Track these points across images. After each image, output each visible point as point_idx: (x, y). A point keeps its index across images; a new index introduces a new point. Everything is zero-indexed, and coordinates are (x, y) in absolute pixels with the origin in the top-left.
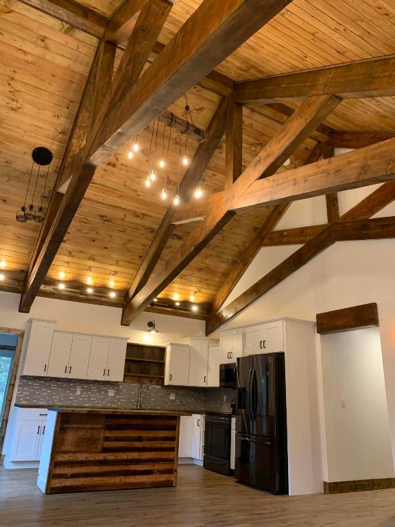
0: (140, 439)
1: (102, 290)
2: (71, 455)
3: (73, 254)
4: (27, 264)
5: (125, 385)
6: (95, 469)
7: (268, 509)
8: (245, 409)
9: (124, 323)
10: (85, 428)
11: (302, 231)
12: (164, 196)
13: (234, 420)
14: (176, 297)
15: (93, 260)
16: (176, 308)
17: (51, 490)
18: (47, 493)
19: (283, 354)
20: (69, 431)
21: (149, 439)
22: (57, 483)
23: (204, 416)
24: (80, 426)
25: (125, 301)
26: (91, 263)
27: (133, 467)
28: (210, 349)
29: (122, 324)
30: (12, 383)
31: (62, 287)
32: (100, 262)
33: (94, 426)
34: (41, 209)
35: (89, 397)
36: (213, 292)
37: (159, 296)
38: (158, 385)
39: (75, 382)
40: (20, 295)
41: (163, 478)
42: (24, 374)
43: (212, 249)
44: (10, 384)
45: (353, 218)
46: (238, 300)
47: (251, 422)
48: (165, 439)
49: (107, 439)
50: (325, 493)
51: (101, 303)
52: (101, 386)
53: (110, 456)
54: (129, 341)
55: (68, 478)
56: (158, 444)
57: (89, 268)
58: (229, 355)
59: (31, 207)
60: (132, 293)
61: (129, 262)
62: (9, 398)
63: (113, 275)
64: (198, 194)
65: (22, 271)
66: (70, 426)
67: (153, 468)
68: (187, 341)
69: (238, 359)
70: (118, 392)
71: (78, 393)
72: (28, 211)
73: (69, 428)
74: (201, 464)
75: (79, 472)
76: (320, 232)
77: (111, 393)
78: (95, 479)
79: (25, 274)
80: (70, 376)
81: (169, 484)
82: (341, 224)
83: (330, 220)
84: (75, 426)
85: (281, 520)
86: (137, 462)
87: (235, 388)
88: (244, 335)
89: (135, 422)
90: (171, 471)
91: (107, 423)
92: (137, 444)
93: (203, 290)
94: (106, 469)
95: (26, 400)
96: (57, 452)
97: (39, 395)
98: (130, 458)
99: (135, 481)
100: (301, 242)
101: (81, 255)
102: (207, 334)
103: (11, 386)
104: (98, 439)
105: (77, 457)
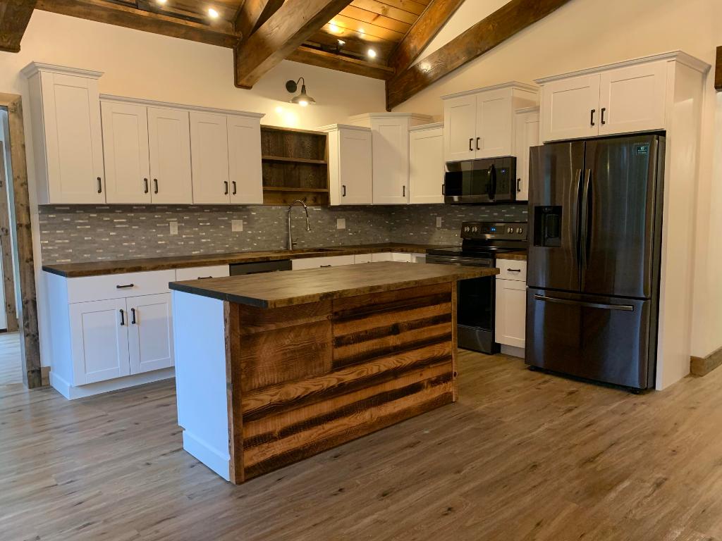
0: (395, 330)
2: (273, 391)
5: (268, 210)
6: (326, 407)
9: (242, 82)
10: (292, 329)
16: (338, 51)
17: (245, 474)
18: (239, 482)
20: (262, 340)
21: (411, 327)
22: (254, 456)
24: (282, 325)
25: (239, 30)
28: (413, 134)
30: (24, 221)
33: (313, 320)
36: (408, 18)
38: (316, 205)
41: (437, 392)
49: (339, 342)
50: (694, 374)
53: (349, 375)
54: (266, 122)
55: (275, 439)
56: (426, 333)
58: (475, 143)
66: (261, 330)
67: (422, 379)
68: (364, 122)
75: (295, 421)
77: (238, 226)
78: (327, 426)
80: (156, 200)
81: (446, 401)
84: (273, 327)
86: (395, 373)
90: (448, 377)
91: (336, 309)
92: (393, 341)
94: (344, 401)
96: (243, 393)
97: (93, 242)
98: (383, 369)
99: (396, 410)
103: (24, 230)
104: (323, 345)
105: (287, 394)
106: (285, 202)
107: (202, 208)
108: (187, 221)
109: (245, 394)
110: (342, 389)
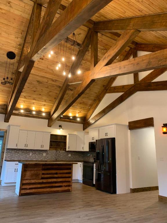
0: (56, 174)
1: (39, 112)
2: (29, 180)
3: (26, 97)
4: (6, 102)
5: (50, 151)
6: (39, 186)
7: (108, 200)
8: (99, 160)
10: (33, 170)
11: (123, 87)
12: (64, 74)
13: (95, 165)
14: (71, 115)
15: (35, 100)
16: (71, 119)
17: (21, 195)
18: (20, 196)
19: (115, 138)
20: (28, 171)
21: (60, 174)
22: (23, 192)
23: (83, 163)
24: (32, 169)
25: (49, 117)
26: (34, 101)
27: (54, 185)
28: (85, 136)
29: (48, 126)
30: (3, 151)
31: (22, 111)
32: (38, 101)
33: (38, 169)
34: (12, 79)
35: (35, 157)
36: (86, 113)
37: (64, 114)
38: (64, 151)
39: (29, 151)
40: (4, 115)
41: (67, 188)
42: (8, 148)
43: (85, 95)
44: (2, 152)
45: (145, 82)
46: (96, 116)
47: (102, 166)
48: (67, 173)
49: (43, 174)
50: (131, 193)
51: (39, 118)
52: (40, 152)
53: (45, 181)
54: (52, 133)
55: (28, 189)
56: (64, 175)
57: (34, 103)
58: (93, 138)
59: (7, 78)
60: (52, 113)
61: (50, 101)
62: (2, 158)
63: (44, 106)
64: (79, 72)
65: (5, 105)
66: (27, 169)
67: (62, 185)
68: (75, 133)
69: (96, 140)
70: (47, 154)
71: (31, 155)
72: (6, 80)
73: (27, 170)
74: (82, 182)
75: (32, 187)
76: (130, 87)
77: (44, 154)
78: (39, 190)
79: (6, 106)
80: (27, 148)
81: (69, 191)
82: (139, 84)
83: (135, 82)
84: (30, 169)
85: (113, 204)
86: (56, 182)
87: (95, 152)
88: (99, 130)
89: (55, 167)
90: (69, 186)
91: (43, 168)
92: (56, 176)
93: (82, 112)
94: (43, 185)
95: (9, 158)
97: (15, 156)
98: (53, 181)
99: (55, 190)
100: (123, 92)
101: (30, 98)
102: (84, 130)
103: (3, 153)
104: (39, 174)
105: (31, 182)
106: (56, 150)
107: (37, 150)
108: (34, 153)
109: (23, 180)
110: (43, 183)
